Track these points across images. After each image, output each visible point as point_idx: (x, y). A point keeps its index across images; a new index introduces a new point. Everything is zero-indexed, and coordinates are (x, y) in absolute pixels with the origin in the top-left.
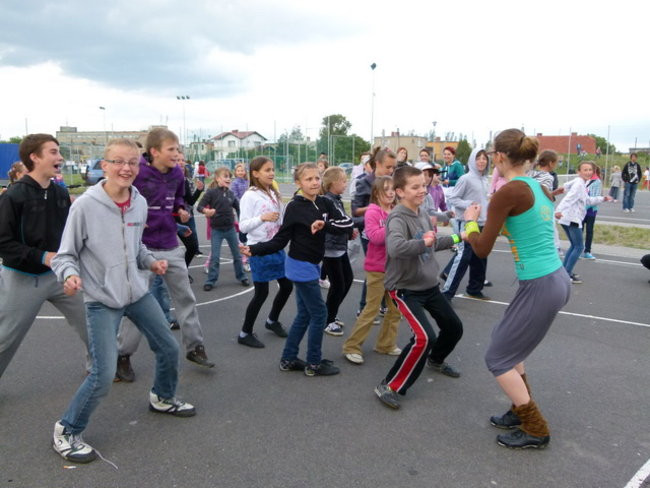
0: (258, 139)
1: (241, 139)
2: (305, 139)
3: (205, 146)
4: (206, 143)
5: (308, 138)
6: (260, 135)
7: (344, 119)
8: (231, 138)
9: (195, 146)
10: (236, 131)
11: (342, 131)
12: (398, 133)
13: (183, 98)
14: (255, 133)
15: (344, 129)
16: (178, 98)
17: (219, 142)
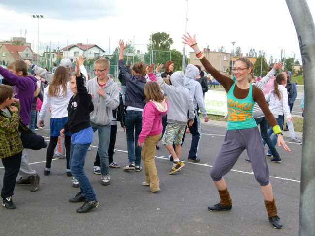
0: (97, 51)
1: (84, 51)
2: (136, 52)
3: (55, 55)
4: (57, 53)
5: (138, 51)
6: (99, 48)
7: (168, 36)
8: (76, 49)
9: (48, 54)
10: (81, 44)
11: (166, 47)
12: (209, 50)
13: (38, 17)
14: (96, 46)
15: (168, 45)
16: (34, 17)
17: (66, 52)
